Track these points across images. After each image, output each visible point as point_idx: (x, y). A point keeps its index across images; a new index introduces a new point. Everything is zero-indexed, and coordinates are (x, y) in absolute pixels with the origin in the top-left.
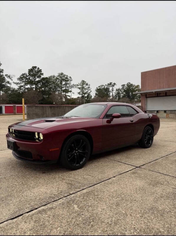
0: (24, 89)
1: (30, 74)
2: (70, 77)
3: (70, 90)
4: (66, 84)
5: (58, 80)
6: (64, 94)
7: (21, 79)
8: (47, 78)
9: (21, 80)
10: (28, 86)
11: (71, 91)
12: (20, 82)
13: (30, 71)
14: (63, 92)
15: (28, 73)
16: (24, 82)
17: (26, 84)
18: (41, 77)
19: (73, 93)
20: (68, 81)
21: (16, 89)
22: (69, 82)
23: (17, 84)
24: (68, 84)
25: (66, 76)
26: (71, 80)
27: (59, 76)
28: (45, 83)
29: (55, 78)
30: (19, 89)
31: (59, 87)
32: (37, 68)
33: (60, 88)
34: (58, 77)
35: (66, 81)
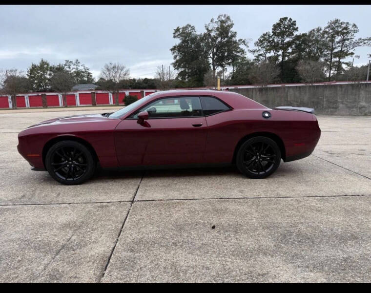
0: (264, 58)
1: (274, 33)
2: (354, 25)
3: (350, 51)
4: (343, 40)
5: (326, 35)
6: (336, 62)
7: (260, 43)
8: (304, 35)
9: (260, 46)
10: (272, 54)
11: (352, 54)
12: (258, 49)
13: (276, 27)
14: (335, 57)
15: (272, 32)
16: (264, 47)
17: (268, 51)
18: (293, 35)
19: (357, 56)
20: (348, 33)
21: (252, 61)
22: (350, 35)
23: (254, 52)
24: (348, 40)
25: (344, 26)
26: (355, 32)
27: (329, 27)
28: (300, 45)
29: (321, 32)
30: (255, 60)
31: (327, 48)
32: (288, 19)
33: (328, 50)
34: (327, 30)
35: (343, 34)
